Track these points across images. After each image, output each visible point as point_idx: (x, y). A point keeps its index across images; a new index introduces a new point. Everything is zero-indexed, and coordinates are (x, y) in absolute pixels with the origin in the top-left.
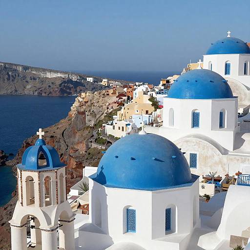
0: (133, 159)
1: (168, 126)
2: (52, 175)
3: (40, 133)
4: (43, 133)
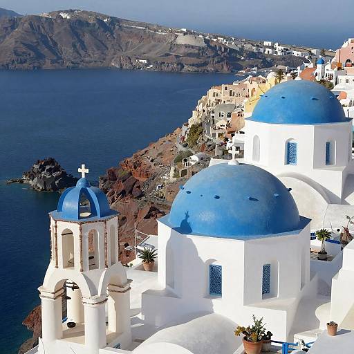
0: (217, 197)
2: (98, 228)
3: (83, 170)
4: (87, 171)
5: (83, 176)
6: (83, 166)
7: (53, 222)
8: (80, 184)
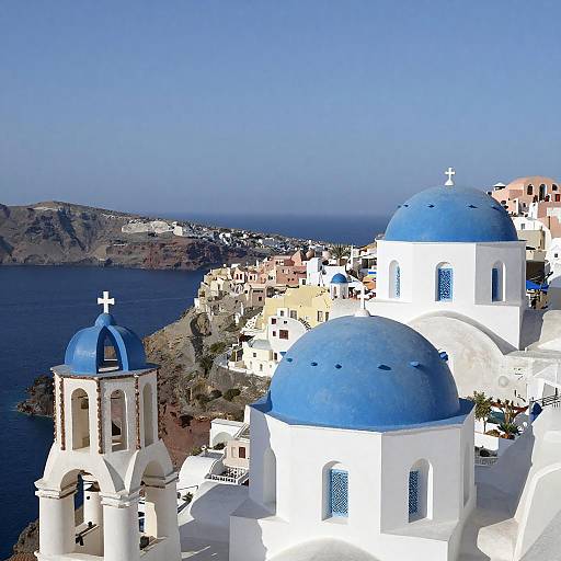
1: (386, 298)
2: (127, 387)
3: (106, 301)
4: (112, 301)
5: (106, 310)
6: (106, 294)
7: (57, 380)
8: (100, 322)
